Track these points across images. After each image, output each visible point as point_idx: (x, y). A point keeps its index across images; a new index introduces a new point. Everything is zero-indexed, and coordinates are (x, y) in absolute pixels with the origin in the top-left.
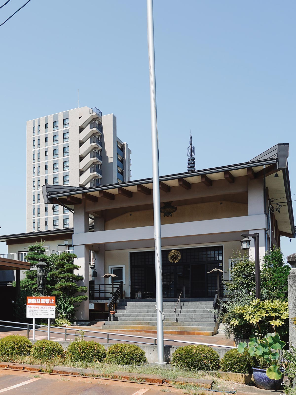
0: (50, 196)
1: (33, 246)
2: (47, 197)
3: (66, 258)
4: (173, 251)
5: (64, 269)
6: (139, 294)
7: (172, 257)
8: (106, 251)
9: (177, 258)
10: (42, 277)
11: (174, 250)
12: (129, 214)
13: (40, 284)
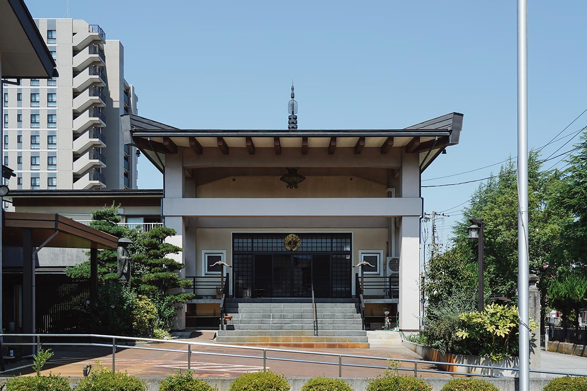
0: (136, 133)
1: (102, 211)
2: (132, 134)
3: (161, 234)
4: (290, 235)
5: (158, 252)
6: (248, 292)
7: (290, 243)
8: (197, 229)
9: (296, 245)
10: (127, 263)
11: (292, 233)
12: (231, 178)
13: (123, 274)
